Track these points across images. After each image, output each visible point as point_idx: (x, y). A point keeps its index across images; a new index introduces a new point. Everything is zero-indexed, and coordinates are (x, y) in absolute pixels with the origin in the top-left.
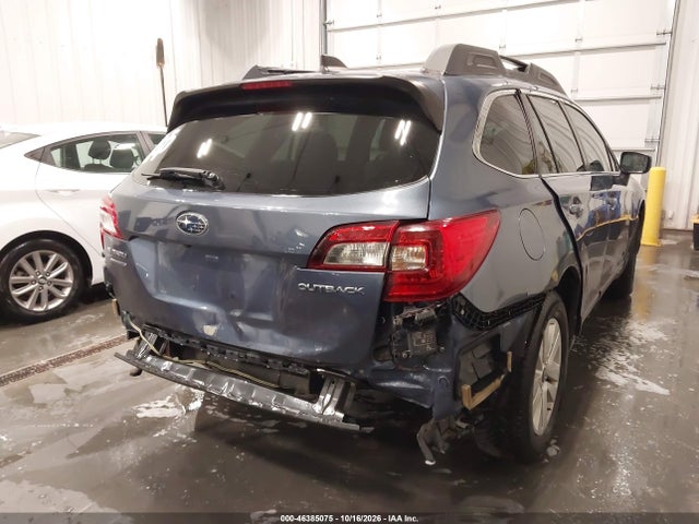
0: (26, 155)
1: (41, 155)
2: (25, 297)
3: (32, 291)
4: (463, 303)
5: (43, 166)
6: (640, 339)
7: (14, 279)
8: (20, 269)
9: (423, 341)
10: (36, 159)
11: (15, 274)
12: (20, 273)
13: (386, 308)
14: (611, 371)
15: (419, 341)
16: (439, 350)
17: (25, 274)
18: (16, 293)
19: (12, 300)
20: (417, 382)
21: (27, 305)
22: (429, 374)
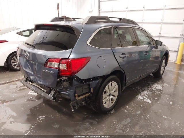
0: (16, 33)
1: (20, 33)
2: (15, 65)
3: (16, 64)
4: (76, 77)
5: (20, 36)
6: (154, 89)
7: (12, 61)
8: (14, 59)
9: (66, 84)
10: (18, 34)
11: (13, 60)
12: (14, 60)
13: (59, 76)
14: (141, 96)
15: (65, 84)
16: (70, 86)
17: (15, 60)
18: (13, 64)
19: (12, 66)
20: (67, 93)
21: (15, 67)
22: (70, 91)
